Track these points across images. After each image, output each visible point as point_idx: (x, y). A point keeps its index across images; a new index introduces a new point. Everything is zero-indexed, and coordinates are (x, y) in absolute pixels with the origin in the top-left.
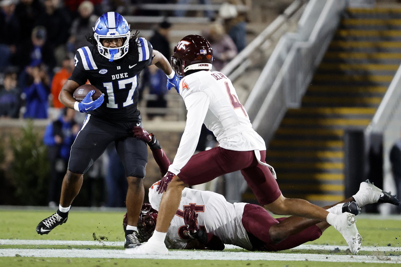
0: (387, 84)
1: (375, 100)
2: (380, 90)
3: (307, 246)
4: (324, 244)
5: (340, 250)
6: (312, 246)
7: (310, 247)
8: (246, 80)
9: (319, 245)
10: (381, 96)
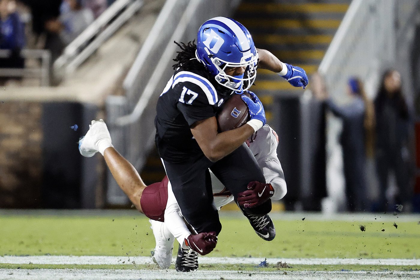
0: (332, 32)
1: (315, 55)
2: (322, 40)
3: (221, 260)
4: (245, 256)
5: (268, 264)
6: (229, 259)
7: (226, 260)
8: (136, 28)
9: (239, 258)
10: (324, 48)
